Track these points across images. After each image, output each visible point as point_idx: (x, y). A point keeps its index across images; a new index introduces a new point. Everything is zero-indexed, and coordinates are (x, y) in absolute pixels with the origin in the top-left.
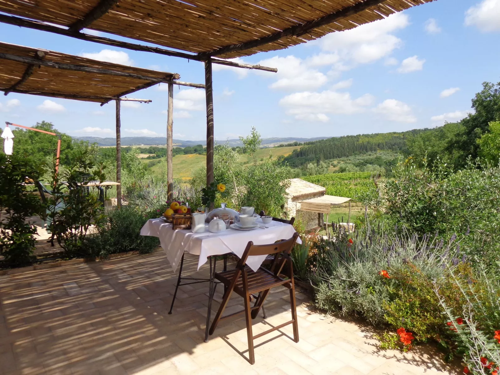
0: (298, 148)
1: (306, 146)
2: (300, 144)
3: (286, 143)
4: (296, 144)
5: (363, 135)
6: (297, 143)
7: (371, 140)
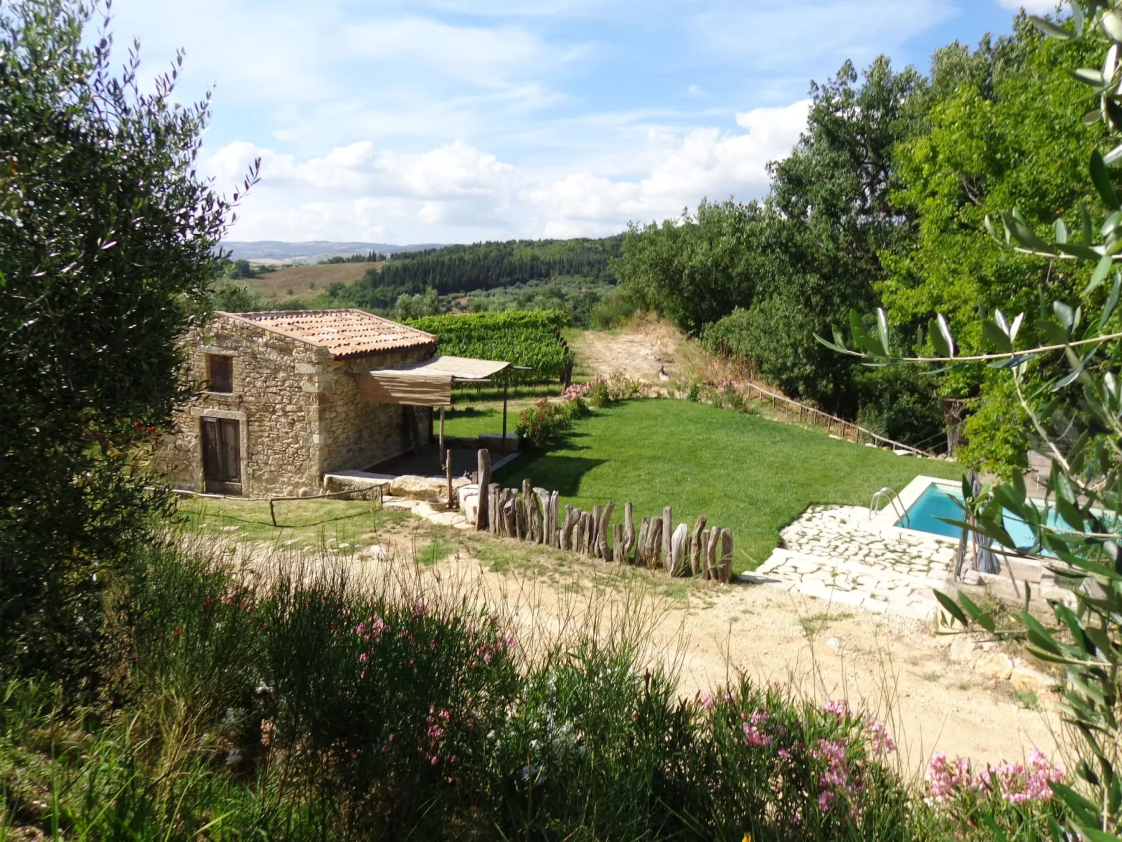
0: (379, 267)
1: (398, 263)
2: (383, 258)
3: (350, 255)
4: (373, 258)
5: (521, 242)
6: (374, 255)
7: (537, 252)
